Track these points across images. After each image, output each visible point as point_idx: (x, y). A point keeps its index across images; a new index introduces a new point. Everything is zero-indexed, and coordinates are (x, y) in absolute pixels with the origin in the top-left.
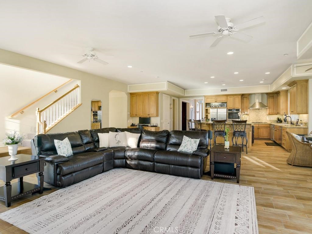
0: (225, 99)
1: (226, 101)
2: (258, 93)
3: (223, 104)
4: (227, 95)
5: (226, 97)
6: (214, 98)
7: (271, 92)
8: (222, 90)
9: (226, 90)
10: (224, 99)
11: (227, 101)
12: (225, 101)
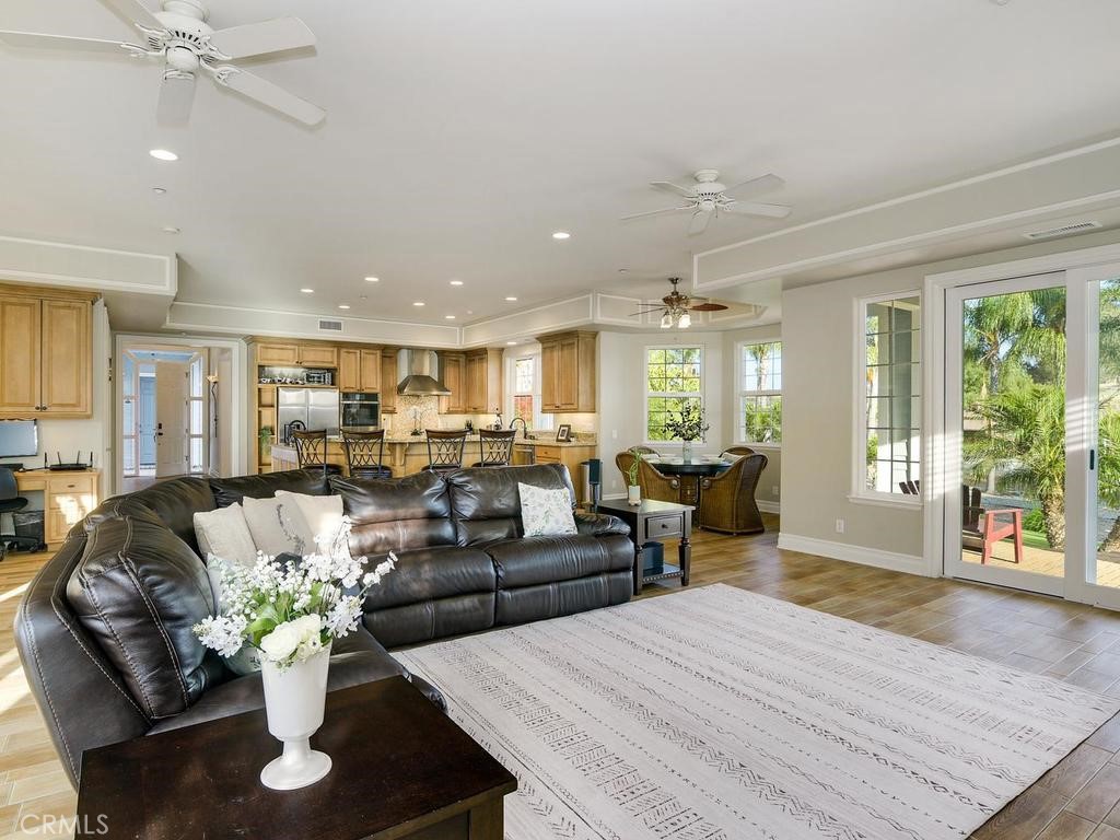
0: (332, 357)
1: (335, 365)
2: (431, 350)
3: (322, 376)
4: (339, 345)
5: (336, 349)
6: (294, 350)
7: (461, 348)
8: (324, 325)
9: (337, 326)
10: (326, 358)
11: (339, 364)
12: (332, 362)
